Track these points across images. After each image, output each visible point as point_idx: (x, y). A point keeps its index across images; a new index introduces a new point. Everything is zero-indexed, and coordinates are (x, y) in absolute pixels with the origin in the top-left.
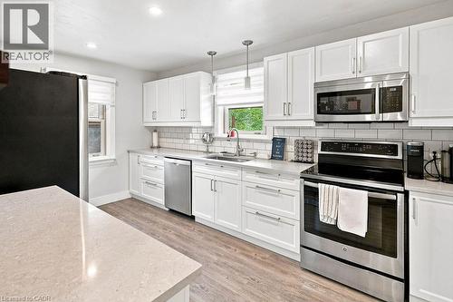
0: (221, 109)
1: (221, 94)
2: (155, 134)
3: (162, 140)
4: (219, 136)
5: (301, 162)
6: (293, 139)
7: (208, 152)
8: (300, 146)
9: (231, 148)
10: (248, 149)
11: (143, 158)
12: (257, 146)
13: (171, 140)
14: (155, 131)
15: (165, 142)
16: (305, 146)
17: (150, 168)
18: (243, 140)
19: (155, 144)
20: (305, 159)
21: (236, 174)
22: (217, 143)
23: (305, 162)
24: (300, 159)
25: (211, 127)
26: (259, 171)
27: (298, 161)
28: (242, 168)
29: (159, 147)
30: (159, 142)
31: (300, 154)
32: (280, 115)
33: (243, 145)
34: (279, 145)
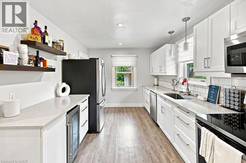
0: (182, 65)
2: (156, 79)
7: (174, 90)
21: (170, 106)
25: (176, 76)
26: (179, 107)
30: (158, 83)
34: (213, 91)
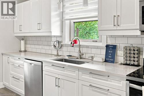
0: (67, 22)
1: (67, 11)
2: (23, 42)
3: (28, 46)
4: (66, 43)
5: (129, 65)
6: (122, 46)
7: (58, 55)
8: (128, 52)
9: (75, 52)
10: (87, 53)
11: (11, 59)
12: (94, 51)
13: (33, 46)
14: (23, 39)
15: (30, 48)
16: (132, 52)
17: (15, 67)
18: (84, 46)
19: (23, 49)
20: (132, 63)
21: (74, 74)
22: (64, 49)
23: (132, 65)
24: (128, 62)
25: (61, 36)
26: (92, 72)
27: (126, 64)
28: (79, 69)
29: (25, 51)
30: (25, 47)
31: (128, 59)
32: (111, 27)
33: (83, 50)
34: (111, 50)
